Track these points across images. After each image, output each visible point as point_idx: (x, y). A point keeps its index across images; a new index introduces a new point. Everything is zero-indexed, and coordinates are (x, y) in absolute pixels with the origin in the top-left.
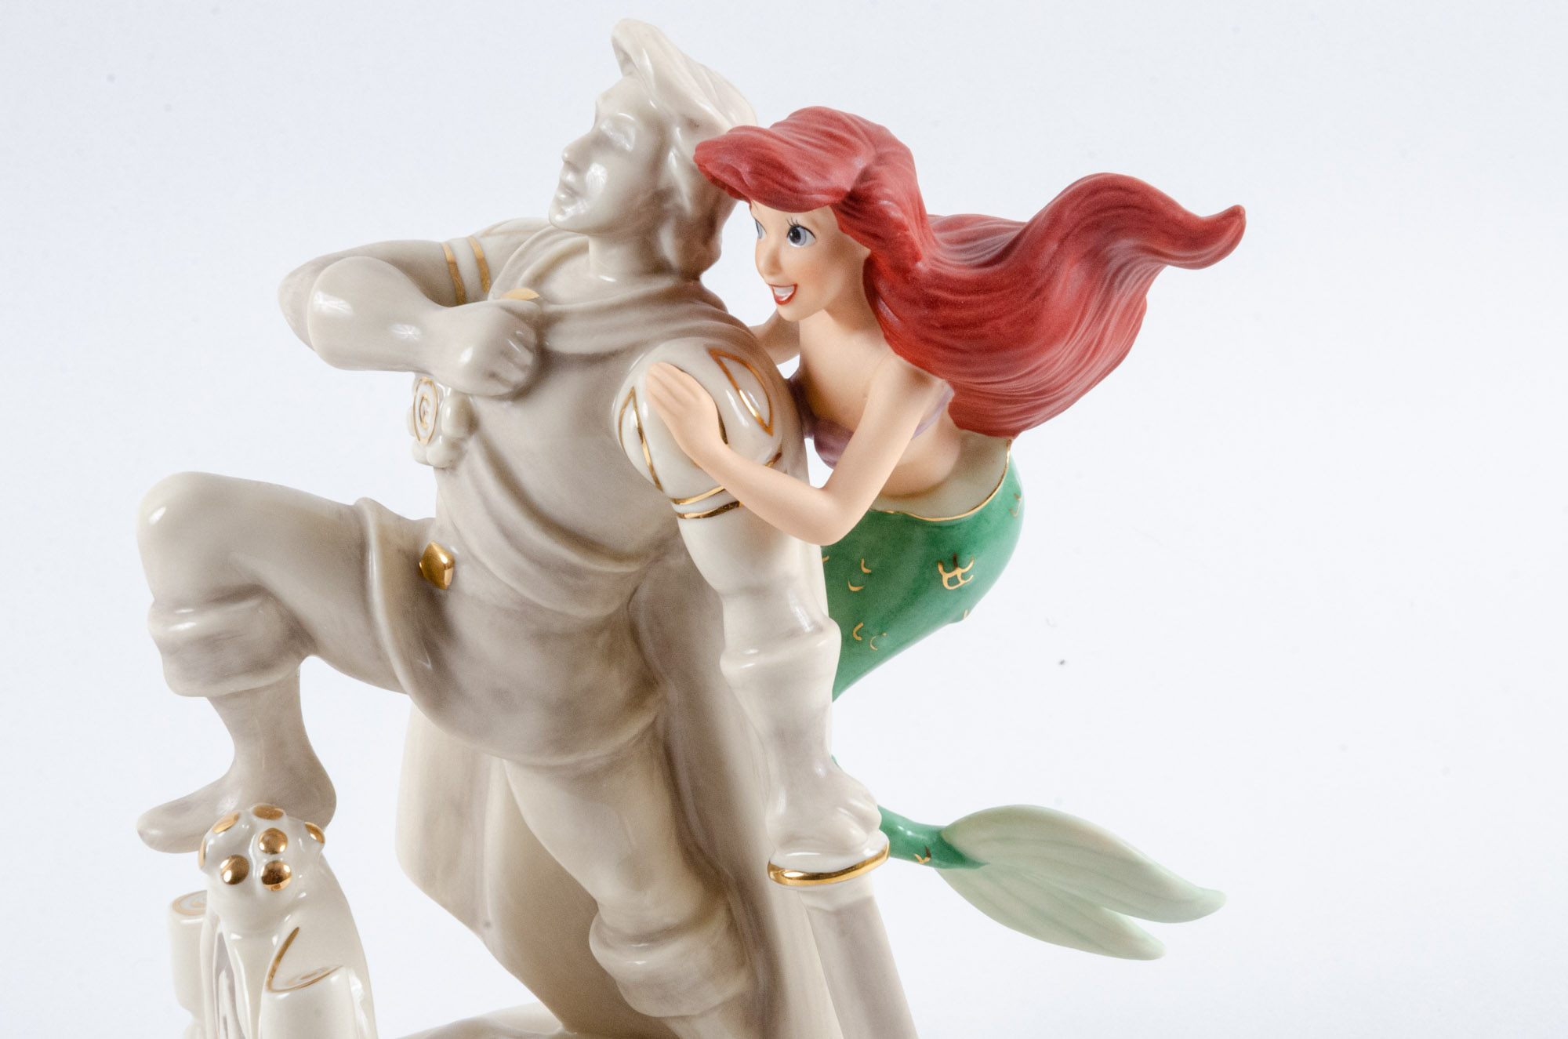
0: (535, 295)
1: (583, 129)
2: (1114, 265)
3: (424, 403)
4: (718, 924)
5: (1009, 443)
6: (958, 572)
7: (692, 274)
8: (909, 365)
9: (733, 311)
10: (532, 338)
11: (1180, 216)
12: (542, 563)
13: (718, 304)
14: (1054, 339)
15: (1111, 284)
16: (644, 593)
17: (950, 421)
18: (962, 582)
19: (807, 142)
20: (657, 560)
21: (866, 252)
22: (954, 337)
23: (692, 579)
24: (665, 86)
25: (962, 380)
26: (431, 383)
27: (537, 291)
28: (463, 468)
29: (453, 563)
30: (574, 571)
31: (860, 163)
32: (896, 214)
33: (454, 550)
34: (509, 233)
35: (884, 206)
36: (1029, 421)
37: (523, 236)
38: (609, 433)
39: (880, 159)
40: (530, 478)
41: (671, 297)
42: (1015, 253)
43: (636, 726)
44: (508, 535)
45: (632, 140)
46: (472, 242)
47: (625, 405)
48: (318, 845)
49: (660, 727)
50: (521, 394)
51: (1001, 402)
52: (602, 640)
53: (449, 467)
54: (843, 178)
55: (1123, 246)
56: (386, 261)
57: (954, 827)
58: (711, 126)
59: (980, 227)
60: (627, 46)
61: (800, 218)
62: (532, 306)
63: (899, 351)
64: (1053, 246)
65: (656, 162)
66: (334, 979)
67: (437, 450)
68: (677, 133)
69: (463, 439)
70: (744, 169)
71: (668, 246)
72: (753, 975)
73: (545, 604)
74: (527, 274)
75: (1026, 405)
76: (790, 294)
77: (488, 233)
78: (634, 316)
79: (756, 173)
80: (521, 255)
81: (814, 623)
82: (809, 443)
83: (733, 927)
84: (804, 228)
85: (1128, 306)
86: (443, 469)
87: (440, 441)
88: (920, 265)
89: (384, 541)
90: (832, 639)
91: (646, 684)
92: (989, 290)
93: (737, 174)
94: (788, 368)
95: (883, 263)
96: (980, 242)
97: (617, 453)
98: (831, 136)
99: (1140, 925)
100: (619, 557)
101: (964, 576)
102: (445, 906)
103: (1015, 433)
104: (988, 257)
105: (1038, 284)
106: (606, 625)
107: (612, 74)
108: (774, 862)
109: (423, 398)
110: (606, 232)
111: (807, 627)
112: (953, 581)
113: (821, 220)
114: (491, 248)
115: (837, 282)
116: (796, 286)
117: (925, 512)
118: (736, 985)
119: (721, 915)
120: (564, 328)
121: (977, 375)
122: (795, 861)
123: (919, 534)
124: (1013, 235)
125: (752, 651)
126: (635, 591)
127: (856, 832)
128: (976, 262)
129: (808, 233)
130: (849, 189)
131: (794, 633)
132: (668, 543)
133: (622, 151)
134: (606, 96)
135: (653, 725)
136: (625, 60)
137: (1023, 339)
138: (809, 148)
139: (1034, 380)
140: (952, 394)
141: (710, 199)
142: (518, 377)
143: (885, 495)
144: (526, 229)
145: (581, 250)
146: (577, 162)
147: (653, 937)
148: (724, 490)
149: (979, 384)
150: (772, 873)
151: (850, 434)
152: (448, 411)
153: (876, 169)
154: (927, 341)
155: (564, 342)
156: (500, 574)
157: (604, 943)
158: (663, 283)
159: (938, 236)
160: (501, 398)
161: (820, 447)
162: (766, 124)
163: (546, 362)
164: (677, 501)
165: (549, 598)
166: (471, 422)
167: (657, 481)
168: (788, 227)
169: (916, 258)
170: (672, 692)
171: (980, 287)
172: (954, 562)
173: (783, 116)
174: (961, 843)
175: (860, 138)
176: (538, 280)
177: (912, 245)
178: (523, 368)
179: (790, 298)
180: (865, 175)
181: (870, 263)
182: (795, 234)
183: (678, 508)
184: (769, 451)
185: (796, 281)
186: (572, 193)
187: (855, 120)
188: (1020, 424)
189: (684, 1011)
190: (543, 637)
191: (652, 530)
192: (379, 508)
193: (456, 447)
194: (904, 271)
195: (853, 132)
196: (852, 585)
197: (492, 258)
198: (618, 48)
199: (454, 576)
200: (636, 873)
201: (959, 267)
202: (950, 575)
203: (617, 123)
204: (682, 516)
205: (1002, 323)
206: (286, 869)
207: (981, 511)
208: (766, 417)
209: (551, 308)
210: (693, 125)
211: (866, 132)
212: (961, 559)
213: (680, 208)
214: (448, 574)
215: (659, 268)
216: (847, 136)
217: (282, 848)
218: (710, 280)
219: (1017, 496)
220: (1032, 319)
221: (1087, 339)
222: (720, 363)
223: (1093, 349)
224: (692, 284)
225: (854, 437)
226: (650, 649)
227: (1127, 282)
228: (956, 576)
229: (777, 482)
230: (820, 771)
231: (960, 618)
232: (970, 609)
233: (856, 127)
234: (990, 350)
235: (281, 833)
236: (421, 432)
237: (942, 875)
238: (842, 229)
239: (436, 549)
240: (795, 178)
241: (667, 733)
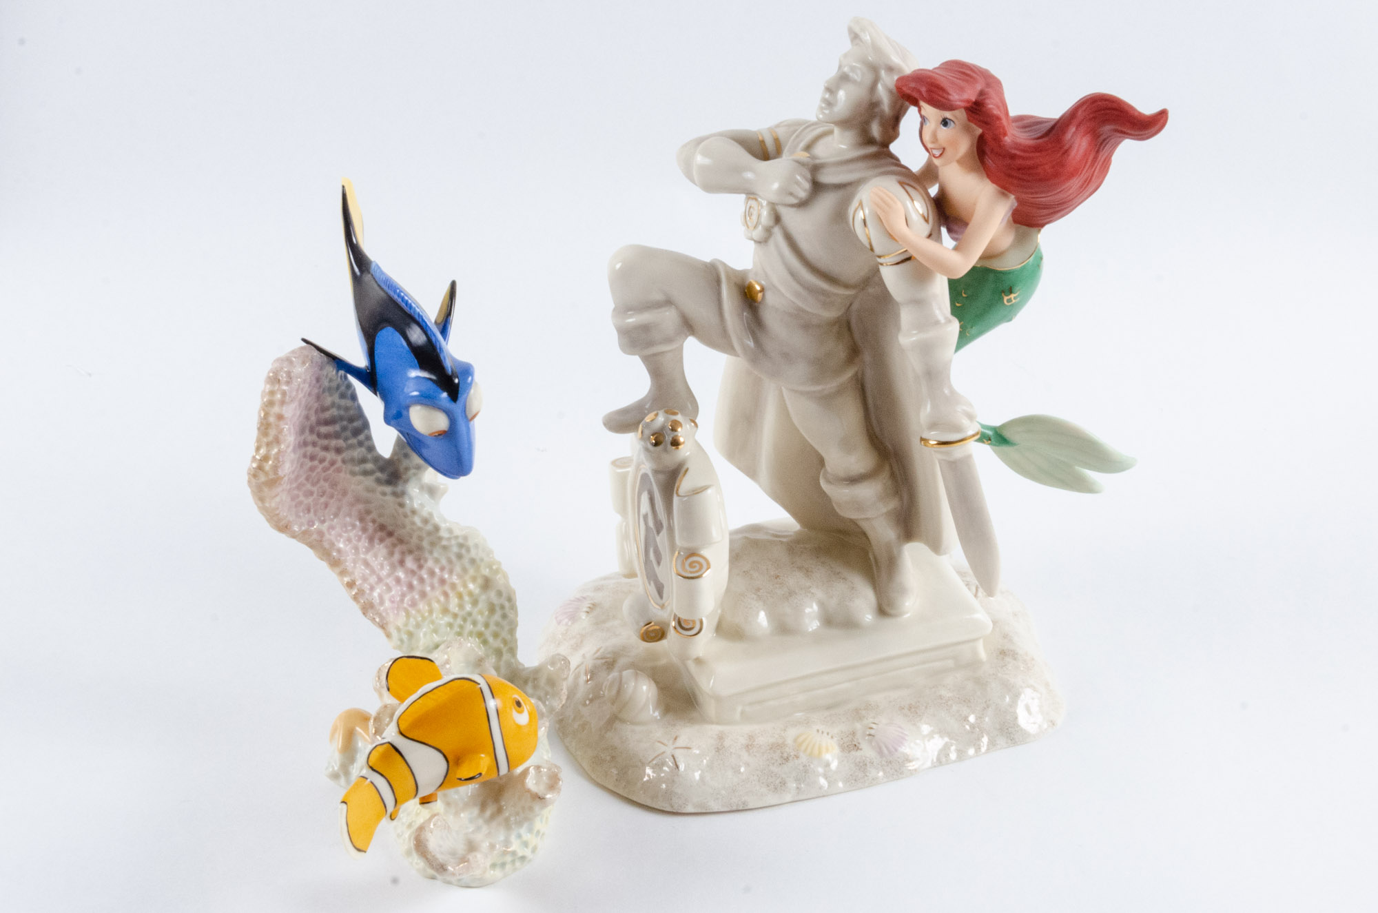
0: (808, 155)
2: (1102, 138)
3: (752, 209)
4: (885, 474)
5: (1040, 230)
6: (1012, 296)
7: (885, 144)
8: (999, 189)
10: (809, 176)
11: (1136, 114)
12: (811, 289)
13: (897, 159)
14: (1071, 175)
15: (1099, 148)
16: (855, 306)
17: (1011, 219)
18: (1014, 301)
19: (953, 77)
20: (863, 289)
21: (979, 131)
22: (1023, 174)
23: (885, 298)
24: (876, 49)
25: (1024, 196)
26: (756, 199)
27: (809, 153)
28: (771, 242)
29: (763, 290)
30: (824, 293)
31: (979, 87)
32: (996, 112)
33: (763, 282)
34: (789, 126)
35: (990, 109)
36: (1051, 219)
37: (797, 127)
38: (847, 223)
39: (988, 85)
40: (804, 246)
41: (875, 156)
42: (1054, 132)
43: (849, 374)
44: (793, 274)
45: (860, 75)
46: (770, 130)
47: (857, 208)
48: (695, 428)
49: (859, 375)
50: (803, 204)
51: (1039, 208)
52: (835, 329)
53: (763, 242)
54: (971, 95)
55: (1107, 128)
56: (728, 138)
57: (1004, 426)
58: (900, 70)
59: (1033, 120)
60: (857, 30)
61: (948, 114)
62: (809, 160)
63: (993, 181)
64: (1072, 129)
65: (873, 88)
66: (709, 491)
67: (758, 233)
68: (883, 73)
69: (772, 227)
70: (923, 90)
71: (876, 130)
72: (901, 499)
73: (809, 310)
74: (802, 145)
75: (1052, 211)
76: (940, 153)
77: (778, 126)
78: (860, 165)
79: (929, 91)
80: (797, 136)
81: (946, 318)
82: (944, 230)
83: (893, 475)
84: (950, 120)
85: (1105, 160)
86: (760, 242)
87: (760, 227)
88: (1006, 138)
89: (728, 278)
90: (955, 326)
91: (854, 352)
92: (1041, 151)
93: (919, 92)
95: (988, 137)
96: (1033, 128)
98: (964, 73)
100: (846, 286)
101: (1015, 298)
102: (739, 469)
103: (1042, 226)
104: (1039, 135)
105: (1066, 148)
106: (837, 322)
108: (924, 436)
109: (750, 207)
110: (845, 123)
111: (943, 321)
112: (1009, 301)
113: (959, 116)
114: (781, 133)
115: (964, 145)
116: (944, 149)
117: (998, 265)
119: (887, 468)
120: (825, 171)
121: (1032, 193)
122: (934, 436)
123: (991, 276)
124: (1053, 123)
125: (915, 332)
126: (851, 305)
127: (965, 422)
128: (1034, 137)
129: (952, 123)
130: (974, 100)
131: (937, 323)
133: (854, 82)
134: (846, 55)
135: (856, 374)
136: (855, 37)
137: (1056, 175)
138: (955, 80)
139: (1061, 196)
140: (1016, 204)
142: (803, 194)
144: (798, 123)
145: (830, 132)
146: (831, 90)
148: (906, 251)
149: (1034, 198)
150: (922, 442)
151: (966, 224)
152: (765, 213)
153: (987, 90)
154: (1010, 176)
155: (827, 178)
156: (788, 295)
157: (828, 481)
158: (872, 149)
159: (1014, 124)
160: (792, 206)
161: (950, 231)
162: (930, 68)
163: (817, 187)
164: (880, 257)
166: (777, 219)
167: (871, 245)
168: (941, 119)
169: (1005, 134)
170: (867, 357)
171: (1037, 149)
172: (1011, 291)
173: (937, 65)
174: (1007, 434)
175: (978, 75)
176: (808, 148)
177: (1003, 128)
178: (805, 190)
179: (941, 154)
180: (982, 93)
181: (981, 138)
182: (945, 122)
183: (880, 260)
184: (927, 233)
185: (944, 145)
186: (829, 104)
187: (974, 66)
188: (1046, 221)
189: (869, 515)
190: (806, 327)
191: (863, 273)
192: (724, 265)
193: (768, 231)
194: (997, 140)
195: (974, 71)
196: (958, 303)
197: (782, 138)
198: (851, 31)
199: (764, 295)
201: (1024, 139)
202: (1008, 298)
203: (853, 69)
204: (882, 264)
205: (1047, 167)
206: (681, 440)
207: (1024, 266)
208: (926, 215)
209: (817, 161)
210: (890, 69)
211: (980, 71)
213: (883, 111)
214: (760, 295)
215: (869, 141)
217: (679, 430)
218: (894, 148)
219: (1041, 258)
220: (1061, 164)
222: (904, 188)
223: (1088, 182)
224: (885, 149)
225: (970, 226)
226: (857, 336)
227: (1106, 148)
228: (1011, 299)
230: (946, 391)
231: (1010, 320)
232: (1016, 315)
233: (976, 70)
234: (1041, 180)
235: (679, 422)
236: (749, 223)
238: (969, 120)
239: (754, 283)
240: (948, 94)
241: (862, 378)
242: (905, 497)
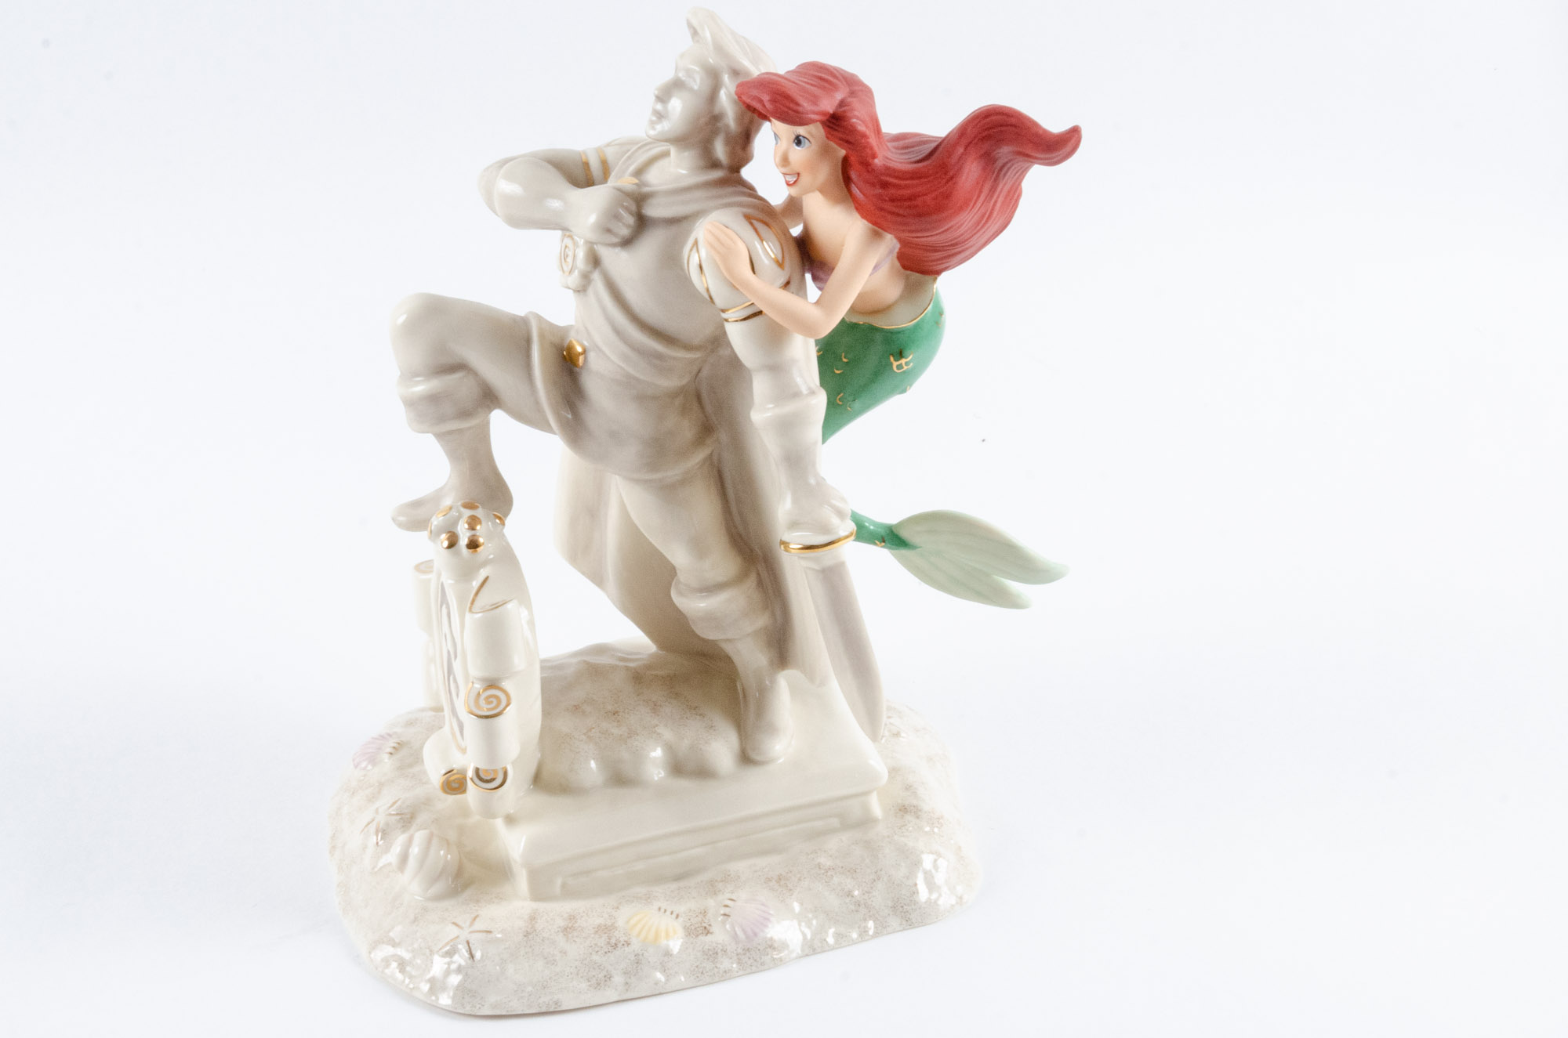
0: (637, 181)
1: (668, 76)
2: (999, 163)
3: (567, 250)
4: (751, 582)
5: (935, 280)
6: (903, 361)
7: (735, 168)
8: (870, 225)
9: (761, 192)
10: (634, 208)
11: (1041, 132)
12: (641, 351)
13: (751, 188)
14: (961, 209)
15: (998, 176)
16: (705, 373)
17: (897, 264)
18: (905, 368)
19: (805, 82)
20: (713, 351)
21: (843, 152)
22: (897, 207)
23: (735, 362)
24: (719, 49)
25: (905, 235)
26: (570, 237)
27: (639, 180)
28: (590, 291)
29: (584, 352)
30: (659, 356)
31: (839, 96)
32: (861, 128)
33: (586, 343)
34: (621, 145)
35: (853, 123)
36: (947, 265)
37: (629, 146)
38: (682, 269)
39: (852, 93)
40: (631, 295)
41: (722, 183)
42: (936, 155)
43: (700, 455)
44: (618, 332)
45: (698, 82)
46: (599, 151)
47: (691, 250)
48: (501, 526)
49: (715, 458)
50: (627, 243)
51: (928, 251)
52: (678, 402)
53: (582, 290)
54: (829, 105)
55: (1005, 151)
56: (545, 161)
57: (901, 524)
58: (747, 73)
59: (917, 139)
60: (695, 23)
61: (801, 130)
62: (635, 187)
63: (864, 216)
64: (961, 150)
65: (712, 97)
66: (509, 606)
67: (574, 279)
68: (726, 78)
69: (591, 272)
70: (766, 98)
71: (720, 150)
72: (773, 614)
73: (642, 377)
74: (632, 168)
75: (945, 254)
76: (795, 179)
77: (608, 145)
78: (699, 194)
79: (773, 101)
80: (629, 158)
81: (810, 388)
82: (808, 276)
83: (760, 583)
84: (804, 137)
85: (1009, 192)
86: (579, 291)
87: (576, 273)
88: (876, 161)
89: (542, 336)
90: (821, 399)
91: (706, 430)
92: (920, 178)
93: (761, 101)
94: (796, 231)
95: (853, 159)
96: (915, 148)
97: (686, 281)
98: (821, 78)
99: (1015, 586)
100: (688, 347)
101: (906, 364)
102: (583, 573)
103: (938, 273)
104: (920, 157)
105: (951, 173)
106: (681, 392)
107: (686, 42)
108: (784, 539)
109: (566, 247)
110: (681, 140)
111: (805, 391)
112: (900, 367)
113: (814, 132)
114: (610, 154)
115: (825, 172)
116: (798, 174)
117: (883, 323)
118: (762, 621)
119: (753, 578)
120: (653, 201)
121: (912, 231)
122: (797, 538)
123: (878, 337)
124: (934, 145)
125: (771, 406)
126: (699, 371)
127: (835, 520)
128: (910, 160)
129: (806, 141)
130: (831, 111)
131: (796, 395)
132: (719, 340)
133: (691, 90)
134: (682, 56)
135: (711, 455)
136: (695, 33)
137: (939, 208)
138: (807, 86)
139: (949, 236)
140: (898, 246)
141: (746, 120)
142: (625, 232)
143: (853, 310)
144: (632, 142)
145: (666, 154)
146: (663, 96)
147: (710, 589)
148: (753, 304)
149: (917, 237)
150: (782, 546)
151: (832, 269)
152: (581, 254)
153: (849, 100)
154: (882, 209)
155: (653, 210)
156: (614, 358)
157: (680, 593)
158: (717, 174)
159: (889, 144)
160: (614, 245)
161: (815, 278)
162: (782, 71)
163: (642, 223)
164: (723, 311)
165: (643, 373)
166: (595, 261)
167: (711, 298)
168: (794, 137)
169: (874, 156)
170: (723, 436)
171: (914, 175)
172: (900, 355)
173: (792, 67)
174: (905, 534)
175: (839, 80)
176: (639, 172)
177: (871, 148)
178: (628, 226)
179: (795, 182)
180: (842, 103)
181: (845, 161)
182: (798, 141)
183: (724, 316)
184: (782, 280)
185: (798, 171)
186: (660, 116)
187: (836, 69)
188: (944, 266)
189: (729, 635)
190: (642, 398)
191: (708, 331)
192: (539, 318)
193: (586, 278)
194: (866, 165)
195: (835, 76)
196: (837, 369)
197: (610, 158)
198: (690, 25)
199: (585, 359)
200: (698, 548)
201: (901, 163)
202: (898, 363)
203: (688, 72)
204: (727, 320)
205: (928, 199)
206: (481, 540)
207: (918, 322)
208: (780, 257)
209: (646, 189)
210: (735, 73)
211: (843, 77)
212: (905, 353)
213: (727, 126)
214: (581, 359)
215: (715, 164)
216: (830, 78)
217: (478, 527)
218: (746, 173)
219: (941, 314)
220: (947, 196)
221: (983, 210)
222: (751, 224)
223: (985, 219)
224: (735, 175)
225: (835, 271)
226: (709, 408)
227: (1009, 174)
228: (901, 364)
229: (787, 298)
230: (812, 481)
231: (904, 391)
232: (911, 385)
233: (837, 74)
234: (920, 215)
235: (479, 519)
236: (565, 268)
237: (892, 554)
238: (828, 138)
239: (575, 343)
240: (797, 104)
241: (719, 461)
242: (778, 613)
